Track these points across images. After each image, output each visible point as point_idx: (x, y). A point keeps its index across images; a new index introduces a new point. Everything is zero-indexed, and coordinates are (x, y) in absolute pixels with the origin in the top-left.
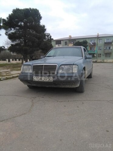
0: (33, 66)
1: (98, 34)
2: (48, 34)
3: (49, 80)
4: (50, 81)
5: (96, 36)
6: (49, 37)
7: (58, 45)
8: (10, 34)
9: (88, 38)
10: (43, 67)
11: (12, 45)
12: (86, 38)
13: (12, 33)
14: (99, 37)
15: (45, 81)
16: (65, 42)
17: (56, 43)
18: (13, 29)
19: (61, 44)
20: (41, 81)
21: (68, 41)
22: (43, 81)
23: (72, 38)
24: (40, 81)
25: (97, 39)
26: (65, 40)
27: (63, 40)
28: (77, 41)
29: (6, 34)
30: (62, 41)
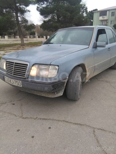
0: (7, 62)
3: (18, 84)
4: (19, 86)
7: (102, 17)
8: (41, 9)
10: (13, 65)
11: (44, 21)
13: (44, 8)
15: (14, 84)
16: (112, 12)
17: (100, 14)
18: (45, 3)
19: (106, 15)
24: (10, 83)
26: (112, 10)
27: (109, 10)
29: (37, 10)
30: (108, 12)
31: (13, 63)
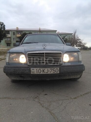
0: (28, 54)
1: (40, 28)
2: (2, 23)
3: (54, 71)
4: (56, 73)
5: (39, 30)
6: (3, 26)
9: (32, 31)
10: (44, 55)
12: (31, 31)
14: (41, 31)
15: (49, 73)
16: (13, 33)
19: (9, 34)
20: (44, 73)
21: (15, 32)
22: (46, 73)
23: (19, 30)
24: (42, 73)
25: (39, 32)
26: (13, 31)
28: (24, 32)
30: (10, 32)
31: (44, 53)
